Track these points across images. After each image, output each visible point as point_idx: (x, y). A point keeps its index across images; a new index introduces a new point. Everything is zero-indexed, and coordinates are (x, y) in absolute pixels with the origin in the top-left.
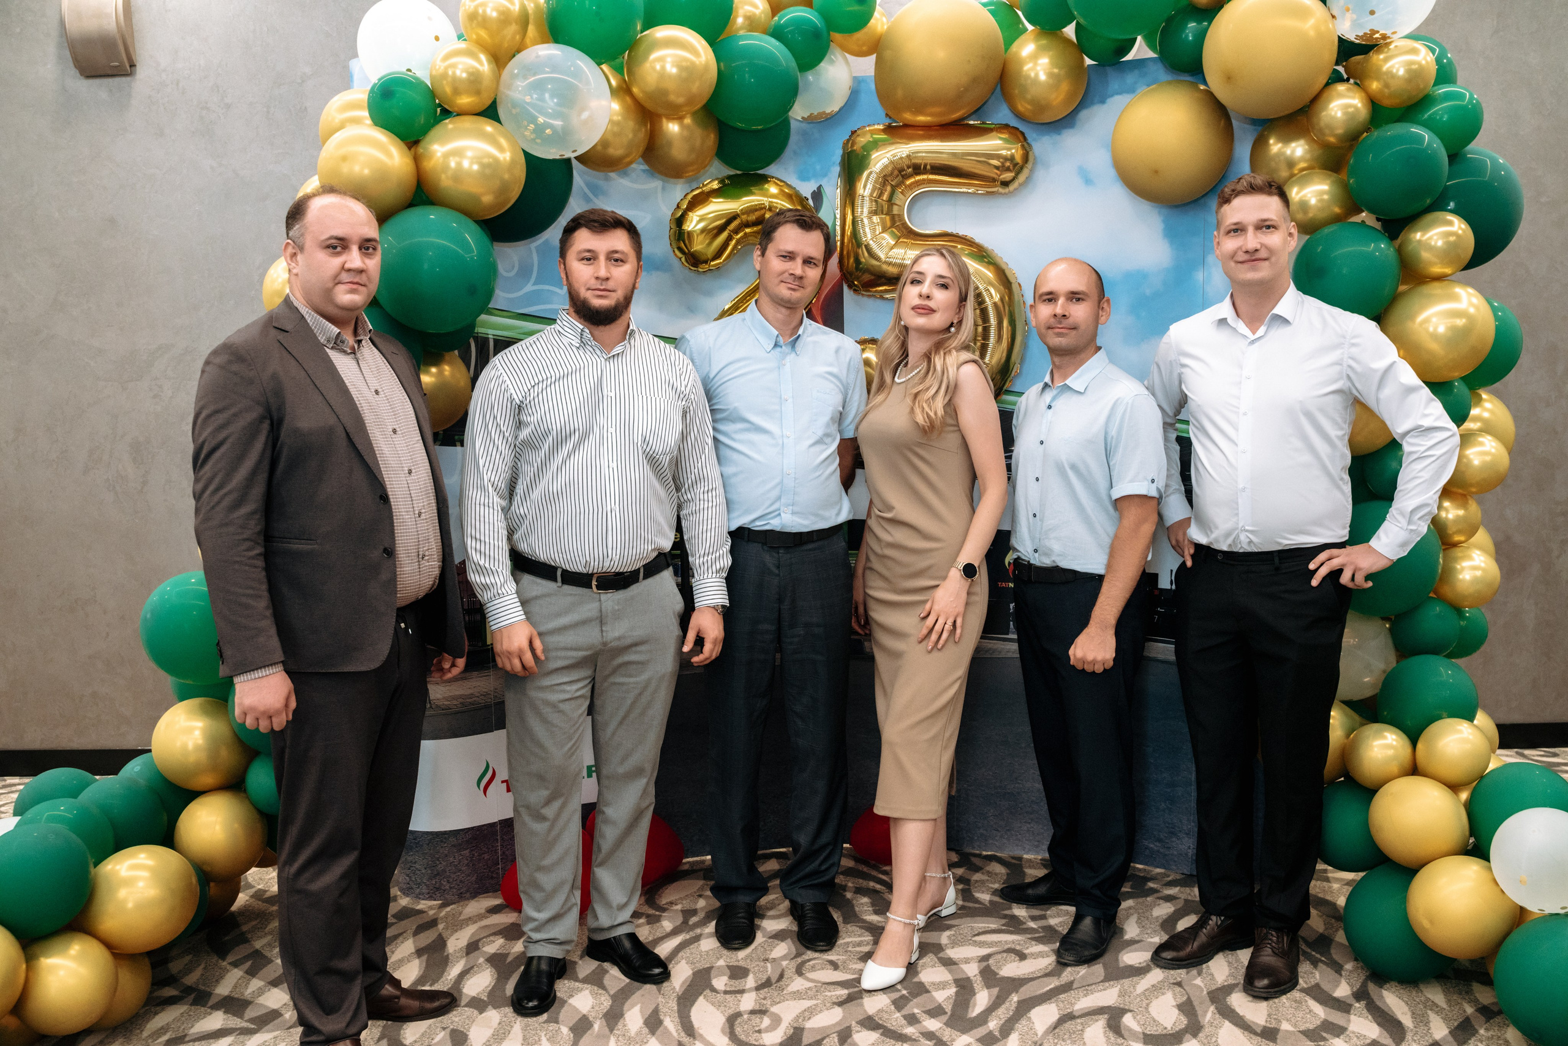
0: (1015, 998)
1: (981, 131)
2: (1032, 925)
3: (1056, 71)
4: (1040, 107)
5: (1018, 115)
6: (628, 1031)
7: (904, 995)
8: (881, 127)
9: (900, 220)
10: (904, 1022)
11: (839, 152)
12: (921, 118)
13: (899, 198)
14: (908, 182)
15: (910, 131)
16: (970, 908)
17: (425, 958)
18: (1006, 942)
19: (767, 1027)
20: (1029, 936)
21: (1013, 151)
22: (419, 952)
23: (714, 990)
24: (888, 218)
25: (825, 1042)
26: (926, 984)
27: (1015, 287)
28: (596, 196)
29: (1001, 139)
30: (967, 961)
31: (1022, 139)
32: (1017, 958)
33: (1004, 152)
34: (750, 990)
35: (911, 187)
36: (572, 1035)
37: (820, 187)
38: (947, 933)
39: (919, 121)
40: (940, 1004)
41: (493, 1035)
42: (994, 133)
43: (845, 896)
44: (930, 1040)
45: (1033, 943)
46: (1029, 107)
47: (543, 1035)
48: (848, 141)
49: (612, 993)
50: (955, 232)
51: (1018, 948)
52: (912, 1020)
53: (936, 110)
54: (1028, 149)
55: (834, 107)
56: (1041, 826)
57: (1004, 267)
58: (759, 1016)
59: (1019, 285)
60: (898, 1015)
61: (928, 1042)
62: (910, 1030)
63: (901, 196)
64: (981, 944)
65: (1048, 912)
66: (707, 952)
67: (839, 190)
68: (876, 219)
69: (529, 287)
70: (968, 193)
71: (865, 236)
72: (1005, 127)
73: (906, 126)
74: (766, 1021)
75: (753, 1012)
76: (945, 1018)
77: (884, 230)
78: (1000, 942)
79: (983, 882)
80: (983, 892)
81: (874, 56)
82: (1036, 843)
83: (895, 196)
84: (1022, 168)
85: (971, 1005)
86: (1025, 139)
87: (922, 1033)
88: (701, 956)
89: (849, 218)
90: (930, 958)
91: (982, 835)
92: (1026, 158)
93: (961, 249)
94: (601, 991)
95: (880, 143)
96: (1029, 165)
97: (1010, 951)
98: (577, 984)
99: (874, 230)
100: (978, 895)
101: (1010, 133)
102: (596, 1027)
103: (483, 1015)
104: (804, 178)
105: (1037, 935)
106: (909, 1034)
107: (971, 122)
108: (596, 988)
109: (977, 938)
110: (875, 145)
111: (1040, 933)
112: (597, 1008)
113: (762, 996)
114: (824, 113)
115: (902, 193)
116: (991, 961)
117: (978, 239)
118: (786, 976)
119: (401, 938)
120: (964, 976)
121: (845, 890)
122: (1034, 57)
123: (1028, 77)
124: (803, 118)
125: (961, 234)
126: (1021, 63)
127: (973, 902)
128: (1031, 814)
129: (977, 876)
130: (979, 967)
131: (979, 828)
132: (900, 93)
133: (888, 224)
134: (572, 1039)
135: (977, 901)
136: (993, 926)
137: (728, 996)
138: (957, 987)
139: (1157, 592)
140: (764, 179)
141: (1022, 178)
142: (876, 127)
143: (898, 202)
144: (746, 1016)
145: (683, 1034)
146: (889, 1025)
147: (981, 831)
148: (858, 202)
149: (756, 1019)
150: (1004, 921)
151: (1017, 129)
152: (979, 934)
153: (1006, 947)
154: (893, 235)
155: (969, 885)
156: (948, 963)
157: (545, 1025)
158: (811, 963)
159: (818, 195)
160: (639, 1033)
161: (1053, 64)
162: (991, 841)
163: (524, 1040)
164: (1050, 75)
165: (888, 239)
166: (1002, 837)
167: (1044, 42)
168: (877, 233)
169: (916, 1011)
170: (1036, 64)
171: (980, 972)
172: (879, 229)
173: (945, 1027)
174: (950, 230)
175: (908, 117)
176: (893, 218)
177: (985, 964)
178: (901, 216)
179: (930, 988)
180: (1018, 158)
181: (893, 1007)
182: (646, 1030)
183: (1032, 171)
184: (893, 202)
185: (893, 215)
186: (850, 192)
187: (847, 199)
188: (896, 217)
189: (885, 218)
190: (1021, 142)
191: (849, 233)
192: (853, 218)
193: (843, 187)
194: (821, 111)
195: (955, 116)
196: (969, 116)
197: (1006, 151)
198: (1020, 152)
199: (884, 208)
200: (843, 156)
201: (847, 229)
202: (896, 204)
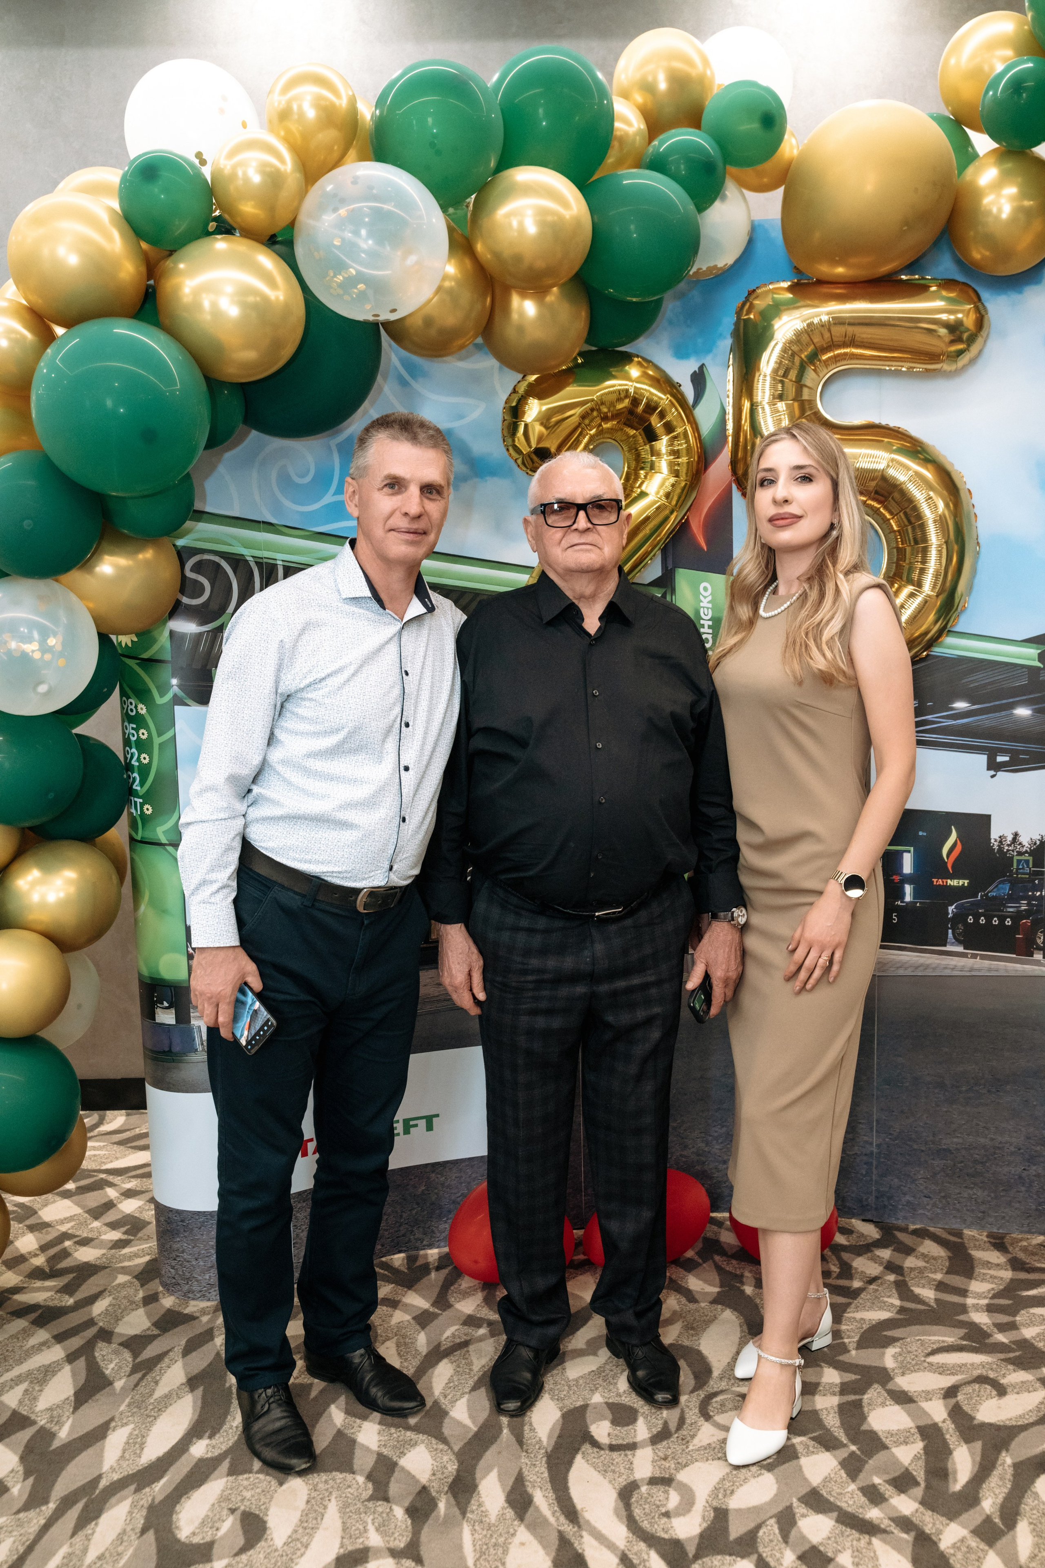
0: (1007, 1460)
1: (917, 290)
2: (1001, 1338)
3: (1027, 203)
4: (1003, 253)
5: (967, 266)
6: (485, 1514)
7: (853, 1453)
8: (788, 284)
9: (812, 408)
10: (863, 1499)
11: (732, 320)
12: (842, 271)
13: (810, 376)
14: (824, 357)
15: (825, 289)
16: (911, 1310)
17: (199, 1391)
18: (972, 1365)
19: (677, 1508)
20: (1002, 1356)
22: (192, 1383)
23: (595, 1444)
24: (796, 404)
25: (761, 1533)
26: (880, 1434)
27: (963, 495)
28: (413, 376)
29: (943, 298)
30: (928, 1395)
31: (976, 299)
32: (994, 1393)
33: (944, 317)
34: (643, 1444)
35: (828, 364)
36: (409, 1522)
37: (702, 367)
38: (890, 1352)
39: (837, 276)
40: (907, 1469)
41: (301, 1521)
43: (743, 1292)
44: (907, 1532)
45: (1011, 1367)
46: (987, 253)
47: (369, 1521)
48: (743, 305)
49: (456, 1448)
50: (884, 423)
51: (992, 1375)
52: (874, 1496)
53: (865, 260)
54: (983, 312)
55: (726, 259)
56: (986, 1193)
57: (949, 467)
58: (662, 1488)
59: (969, 491)
60: (852, 1487)
61: (905, 1536)
62: (874, 1514)
63: (814, 375)
64: (942, 1370)
65: (1018, 1318)
66: (577, 1380)
67: (731, 368)
68: (781, 406)
69: (329, 498)
71: (766, 427)
72: (948, 284)
73: (820, 282)
74: (674, 1499)
75: (653, 1481)
76: (919, 1491)
78: (965, 1365)
79: (921, 1271)
80: (924, 1287)
81: (781, 190)
82: (980, 1215)
83: (806, 375)
84: (972, 340)
85: (950, 1470)
86: (980, 300)
87: (892, 1519)
88: (569, 1386)
89: (747, 405)
90: (874, 1393)
91: (908, 1202)
92: (980, 325)
94: (441, 1446)
95: (782, 308)
96: (984, 333)
97: (982, 1380)
98: (409, 1433)
99: (779, 420)
100: (917, 1290)
101: (961, 291)
102: (442, 1506)
103: (285, 1487)
104: (681, 353)
105: (1012, 1355)
106: (876, 1522)
107: (903, 277)
108: (434, 1441)
109: (933, 1359)
110: (777, 309)
111: (1013, 1351)
112: (439, 1475)
113: (661, 1454)
114: (716, 267)
115: (816, 371)
116: (960, 1397)
117: (914, 432)
118: (688, 1421)
119: (166, 1360)
120: (930, 1422)
121: (743, 1283)
122: (997, 186)
123: (989, 213)
125: (892, 425)
126: (976, 194)
127: (913, 1302)
128: (973, 1176)
129: (910, 1262)
130: (946, 1406)
131: (905, 1194)
132: (817, 235)
133: (798, 412)
134: (410, 1528)
135: (917, 1299)
136: (950, 1340)
137: (615, 1455)
138: (923, 1440)
140: (627, 358)
141: (974, 350)
142: (781, 284)
143: (809, 383)
144: (644, 1489)
145: (562, 1519)
146: (843, 1505)
147: (908, 1198)
148: (758, 383)
149: (658, 1492)
150: (962, 1332)
151: (966, 285)
152: (933, 1352)
153: (976, 1373)
155: (902, 1275)
156: (903, 1398)
157: (370, 1504)
158: (719, 1398)
159: (699, 379)
160: (501, 1517)
161: (1023, 195)
162: (920, 1211)
163: (344, 1530)
164: (1018, 210)
166: (934, 1205)
167: (1009, 165)
169: (877, 1480)
170: (999, 195)
171: (950, 1415)
172: (785, 419)
173: (922, 1509)
174: (879, 420)
175: (825, 268)
176: (804, 406)
177: (952, 1401)
178: (812, 402)
179: (887, 1442)
180: (969, 322)
181: (843, 1473)
182: (510, 1513)
183: (986, 342)
184: (802, 383)
185: (803, 401)
186: (746, 374)
187: (743, 382)
188: (806, 403)
189: (793, 404)
190: (974, 303)
191: (746, 426)
192: (752, 405)
193: (736, 365)
194: (712, 265)
195: (885, 269)
196: (902, 271)
197: (946, 315)
198: (973, 316)
199: (791, 391)
200: (737, 324)
201: (743, 422)
202: (806, 386)
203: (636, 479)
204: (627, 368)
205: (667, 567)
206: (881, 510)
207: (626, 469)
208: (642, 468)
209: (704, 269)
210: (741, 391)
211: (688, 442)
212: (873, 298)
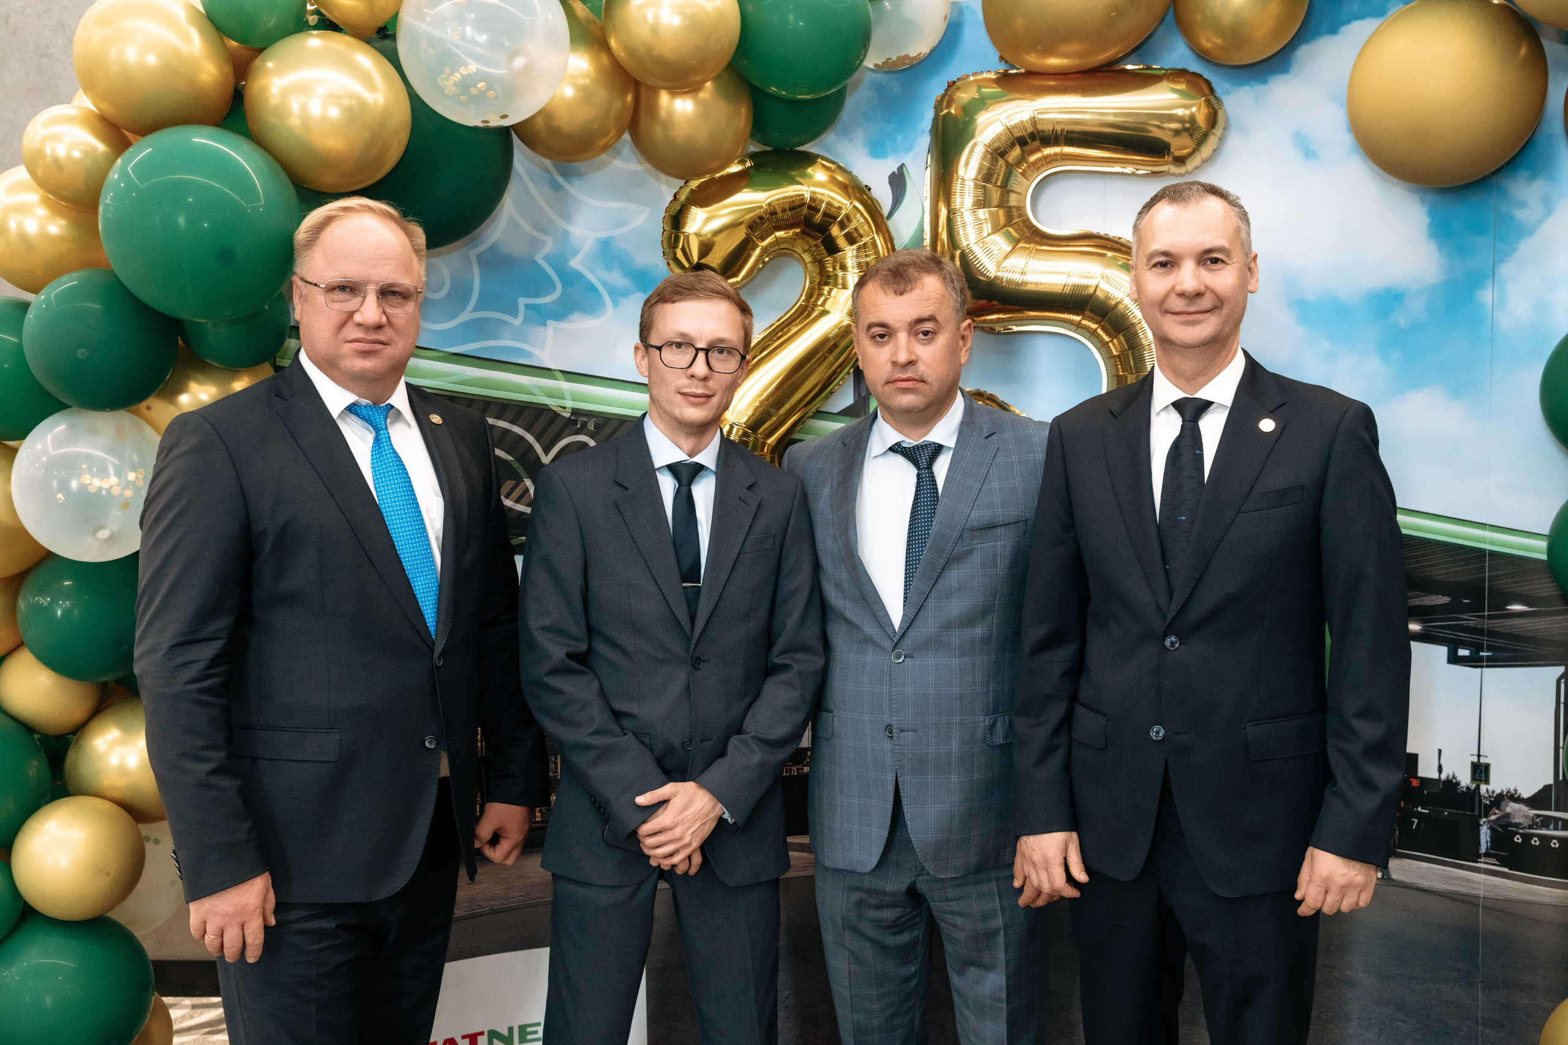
1: (1144, 80)
4: (1237, 40)
5: (1203, 55)
8: (993, 76)
9: (1020, 216)
11: (930, 115)
12: (1054, 61)
13: (1018, 181)
14: (1032, 159)
15: (1036, 82)
21: (1194, 109)
24: (1001, 212)
29: (1174, 91)
31: (1207, 91)
33: (1180, 112)
35: (1037, 166)
37: (901, 168)
39: (1050, 67)
42: (1164, 83)
46: (1219, 41)
48: (943, 97)
50: (1102, 233)
53: (1075, 47)
54: (1216, 106)
55: (920, 47)
63: (1020, 178)
67: (928, 173)
68: (983, 213)
70: (1122, 174)
71: (967, 238)
72: (1180, 74)
73: (1030, 73)
77: (996, 229)
83: (1012, 180)
84: (1205, 136)
86: (1212, 90)
89: (943, 213)
92: (1213, 120)
93: (1113, 258)
95: (988, 102)
96: (1218, 131)
99: (981, 230)
101: (1189, 82)
107: (1129, 67)
110: (982, 103)
114: (907, 56)
115: (1023, 174)
124: (876, 65)
132: (1020, 22)
133: (1002, 220)
139: (1415, 783)
141: (1206, 150)
142: (985, 75)
143: (1016, 188)
148: (957, 187)
151: (1200, 76)
154: (1009, 236)
159: (898, 182)
165: (1000, 243)
168: (985, 234)
172: (988, 228)
174: (1095, 229)
175: (1034, 60)
176: (1010, 213)
178: (1020, 209)
180: (1201, 120)
183: (1221, 139)
184: (1009, 188)
185: (1010, 207)
186: (944, 175)
187: (940, 184)
188: (1014, 210)
189: (997, 211)
190: (1205, 95)
191: (944, 236)
192: (949, 212)
193: (933, 166)
194: (903, 54)
195: (1103, 57)
196: (1125, 58)
197: (1182, 110)
198: (1204, 111)
199: (996, 194)
200: (935, 120)
201: (940, 230)
202: (1013, 191)
203: (820, 295)
204: (810, 170)
205: (860, 395)
206: (1100, 331)
207: (808, 284)
208: (827, 284)
209: (894, 58)
210: (938, 195)
211: (877, 252)
212: (1085, 91)
